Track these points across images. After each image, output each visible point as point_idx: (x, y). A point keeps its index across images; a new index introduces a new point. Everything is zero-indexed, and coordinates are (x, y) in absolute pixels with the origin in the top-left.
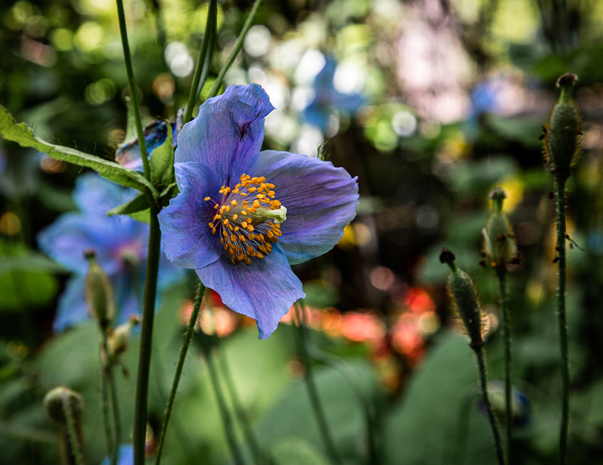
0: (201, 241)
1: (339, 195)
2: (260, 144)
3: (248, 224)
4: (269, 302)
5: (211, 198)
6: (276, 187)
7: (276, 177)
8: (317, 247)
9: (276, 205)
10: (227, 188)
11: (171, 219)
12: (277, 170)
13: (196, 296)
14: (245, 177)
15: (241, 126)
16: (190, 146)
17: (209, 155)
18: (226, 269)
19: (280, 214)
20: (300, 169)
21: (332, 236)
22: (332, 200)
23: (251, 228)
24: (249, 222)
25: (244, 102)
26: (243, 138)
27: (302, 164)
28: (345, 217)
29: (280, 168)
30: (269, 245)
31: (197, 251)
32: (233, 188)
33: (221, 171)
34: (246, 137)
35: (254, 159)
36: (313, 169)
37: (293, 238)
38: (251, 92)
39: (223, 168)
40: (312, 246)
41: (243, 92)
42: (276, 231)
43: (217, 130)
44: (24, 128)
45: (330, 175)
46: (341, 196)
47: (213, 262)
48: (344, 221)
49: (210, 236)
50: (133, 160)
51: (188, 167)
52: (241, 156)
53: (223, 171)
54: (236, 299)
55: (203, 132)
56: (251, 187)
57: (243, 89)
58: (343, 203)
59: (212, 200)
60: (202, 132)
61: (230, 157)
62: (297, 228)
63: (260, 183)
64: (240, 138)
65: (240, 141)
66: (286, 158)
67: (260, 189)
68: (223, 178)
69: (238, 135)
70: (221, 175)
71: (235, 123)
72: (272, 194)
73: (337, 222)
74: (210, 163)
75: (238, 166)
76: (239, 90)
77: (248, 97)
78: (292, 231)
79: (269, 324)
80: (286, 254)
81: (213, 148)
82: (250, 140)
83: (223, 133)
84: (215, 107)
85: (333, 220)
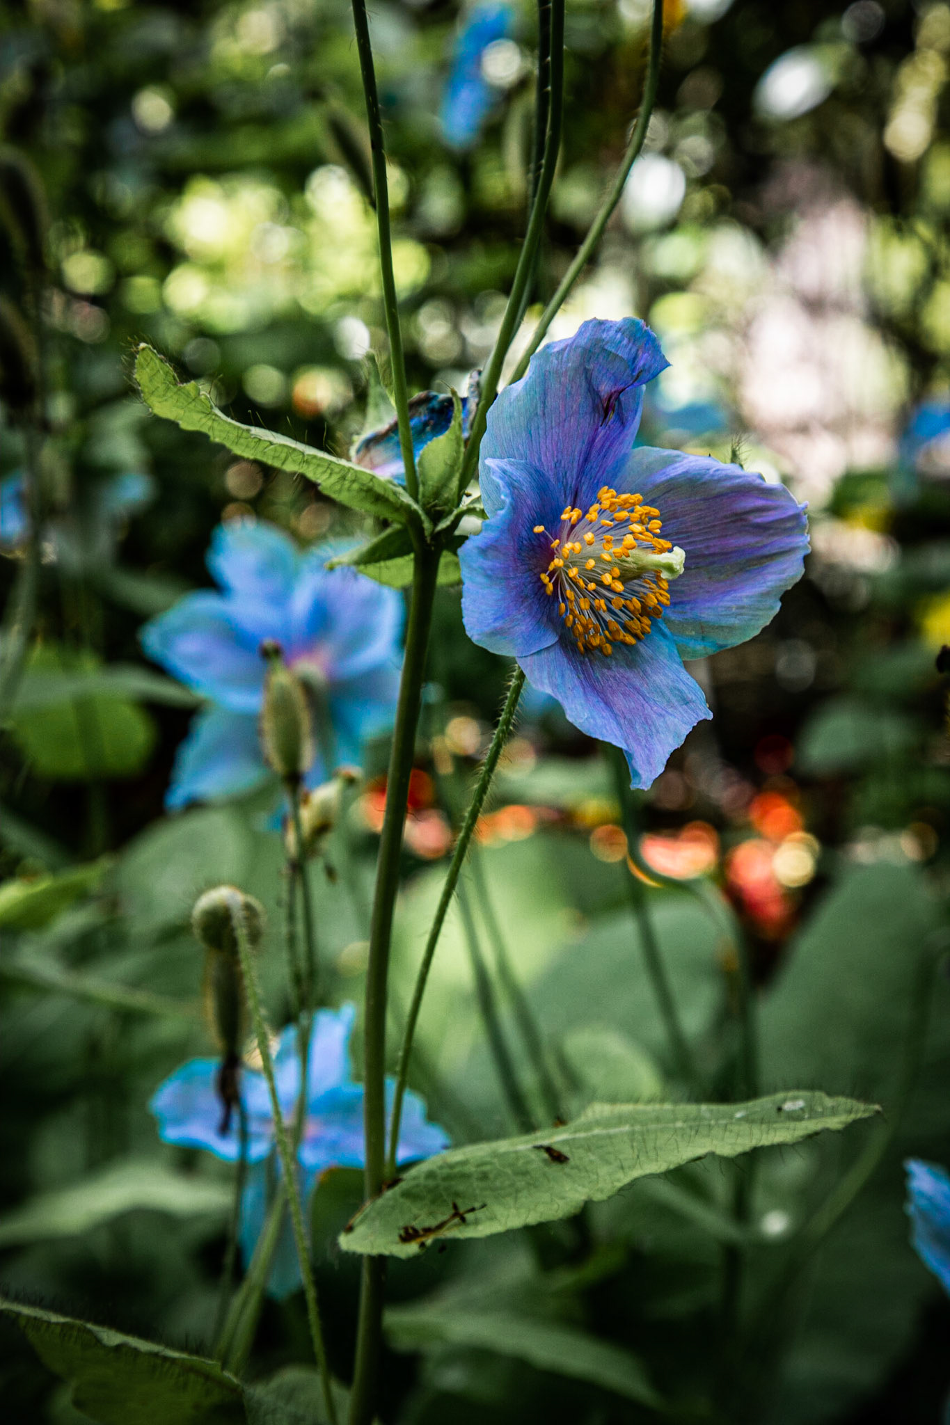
0: (525, 608)
1: (772, 535)
2: (633, 435)
3: (613, 578)
4: (647, 722)
5: (545, 529)
6: (661, 515)
7: (659, 497)
8: (731, 628)
9: (662, 546)
10: (576, 511)
11: (481, 560)
12: (663, 483)
13: (500, 715)
14: (607, 493)
15: (605, 397)
16: (510, 431)
17: (545, 448)
18: (569, 660)
19: (674, 562)
20: (705, 483)
21: (758, 609)
22: (759, 545)
23: (619, 587)
24: (615, 576)
25: (613, 350)
26: (607, 419)
27: (708, 475)
28: (784, 576)
29: (667, 481)
30: (646, 621)
31: (519, 624)
32: (586, 512)
33: (565, 481)
34: (612, 416)
35: (622, 461)
36: (728, 484)
37: (689, 611)
38: (625, 334)
39: (568, 475)
40: (722, 627)
41: (612, 333)
42: (661, 594)
43: (561, 402)
44: (193, 394)
45: (758, 498)
46: (776, 538)
47: (546, 646)
48: (782, 583)
49: (540, 600)
50: (386, 462)
51: (508, 468)
52: (599, 455)
53: (567, 479)
54: (591, 713)
55: (536, 405)
56: (619, 511)
57: (611, 327)
58: (782, 550)
59: (547, 533)
60: (534, 404)
61: (582, 454)
62: (695, 593)
63: (634, 504)
64: (601, 419)
65: (601, 426)
66: (680, 462)
67: (635, 516)
68: (567, 495)
69: (599, 414)
70: (562, 488)
71: (594, 390)
72: (656, 525)
73: (769, 584)
74: (545, 463)
75: (594, 472)
76: (604, 330)
77: (620, 342)
78: (686, 599)
79: (650, 763)
80: (674, 641)
81: (552, 435)
82: (618, 424)
83: (572, 408)
84: (560, 358)
85: (763, 581)
